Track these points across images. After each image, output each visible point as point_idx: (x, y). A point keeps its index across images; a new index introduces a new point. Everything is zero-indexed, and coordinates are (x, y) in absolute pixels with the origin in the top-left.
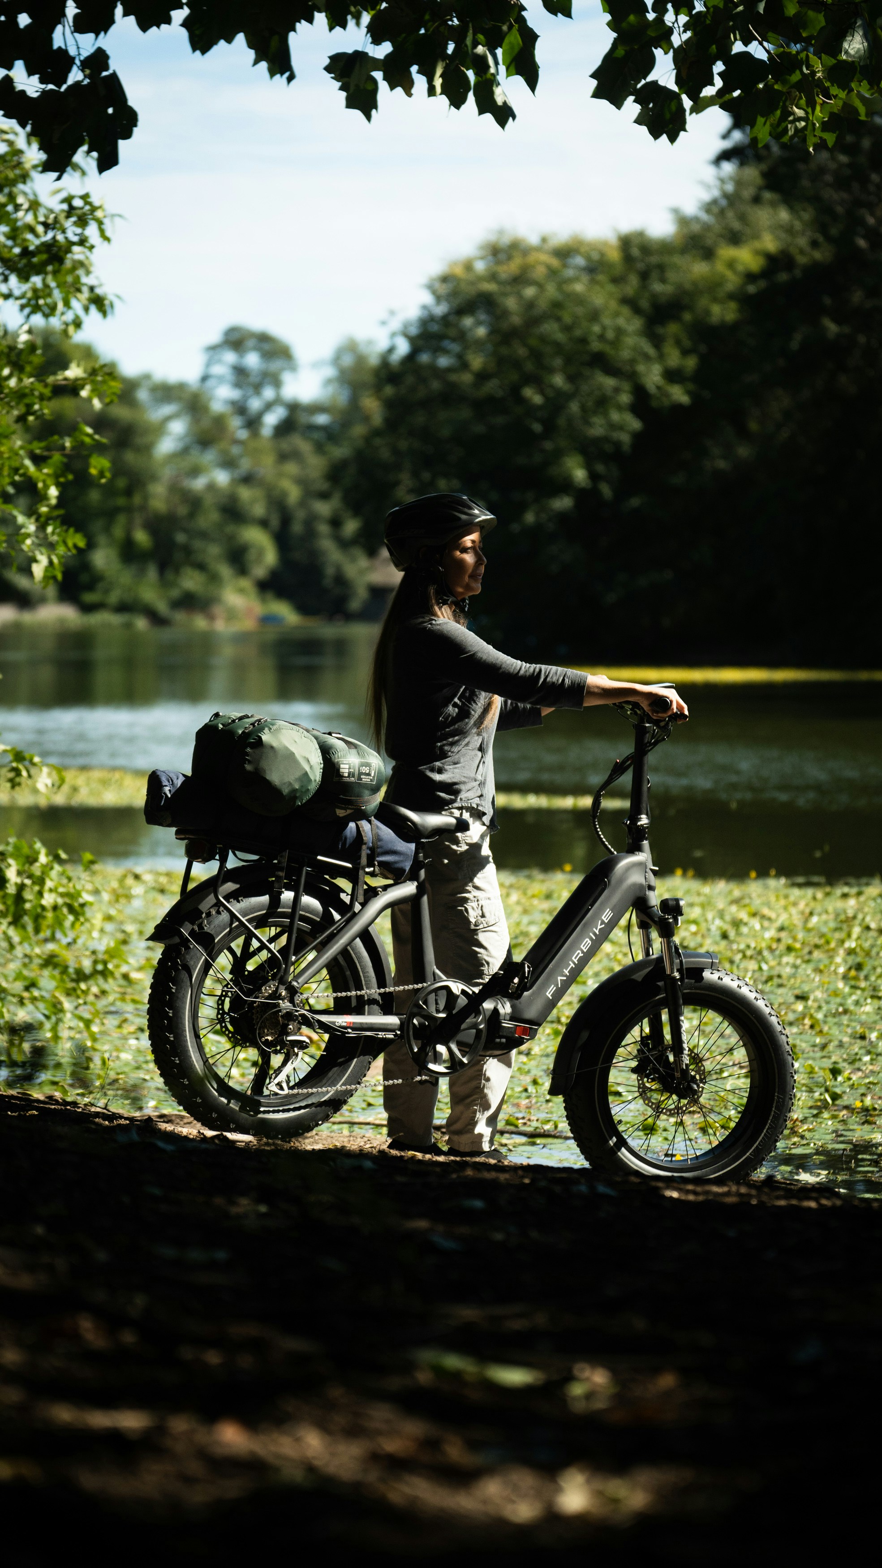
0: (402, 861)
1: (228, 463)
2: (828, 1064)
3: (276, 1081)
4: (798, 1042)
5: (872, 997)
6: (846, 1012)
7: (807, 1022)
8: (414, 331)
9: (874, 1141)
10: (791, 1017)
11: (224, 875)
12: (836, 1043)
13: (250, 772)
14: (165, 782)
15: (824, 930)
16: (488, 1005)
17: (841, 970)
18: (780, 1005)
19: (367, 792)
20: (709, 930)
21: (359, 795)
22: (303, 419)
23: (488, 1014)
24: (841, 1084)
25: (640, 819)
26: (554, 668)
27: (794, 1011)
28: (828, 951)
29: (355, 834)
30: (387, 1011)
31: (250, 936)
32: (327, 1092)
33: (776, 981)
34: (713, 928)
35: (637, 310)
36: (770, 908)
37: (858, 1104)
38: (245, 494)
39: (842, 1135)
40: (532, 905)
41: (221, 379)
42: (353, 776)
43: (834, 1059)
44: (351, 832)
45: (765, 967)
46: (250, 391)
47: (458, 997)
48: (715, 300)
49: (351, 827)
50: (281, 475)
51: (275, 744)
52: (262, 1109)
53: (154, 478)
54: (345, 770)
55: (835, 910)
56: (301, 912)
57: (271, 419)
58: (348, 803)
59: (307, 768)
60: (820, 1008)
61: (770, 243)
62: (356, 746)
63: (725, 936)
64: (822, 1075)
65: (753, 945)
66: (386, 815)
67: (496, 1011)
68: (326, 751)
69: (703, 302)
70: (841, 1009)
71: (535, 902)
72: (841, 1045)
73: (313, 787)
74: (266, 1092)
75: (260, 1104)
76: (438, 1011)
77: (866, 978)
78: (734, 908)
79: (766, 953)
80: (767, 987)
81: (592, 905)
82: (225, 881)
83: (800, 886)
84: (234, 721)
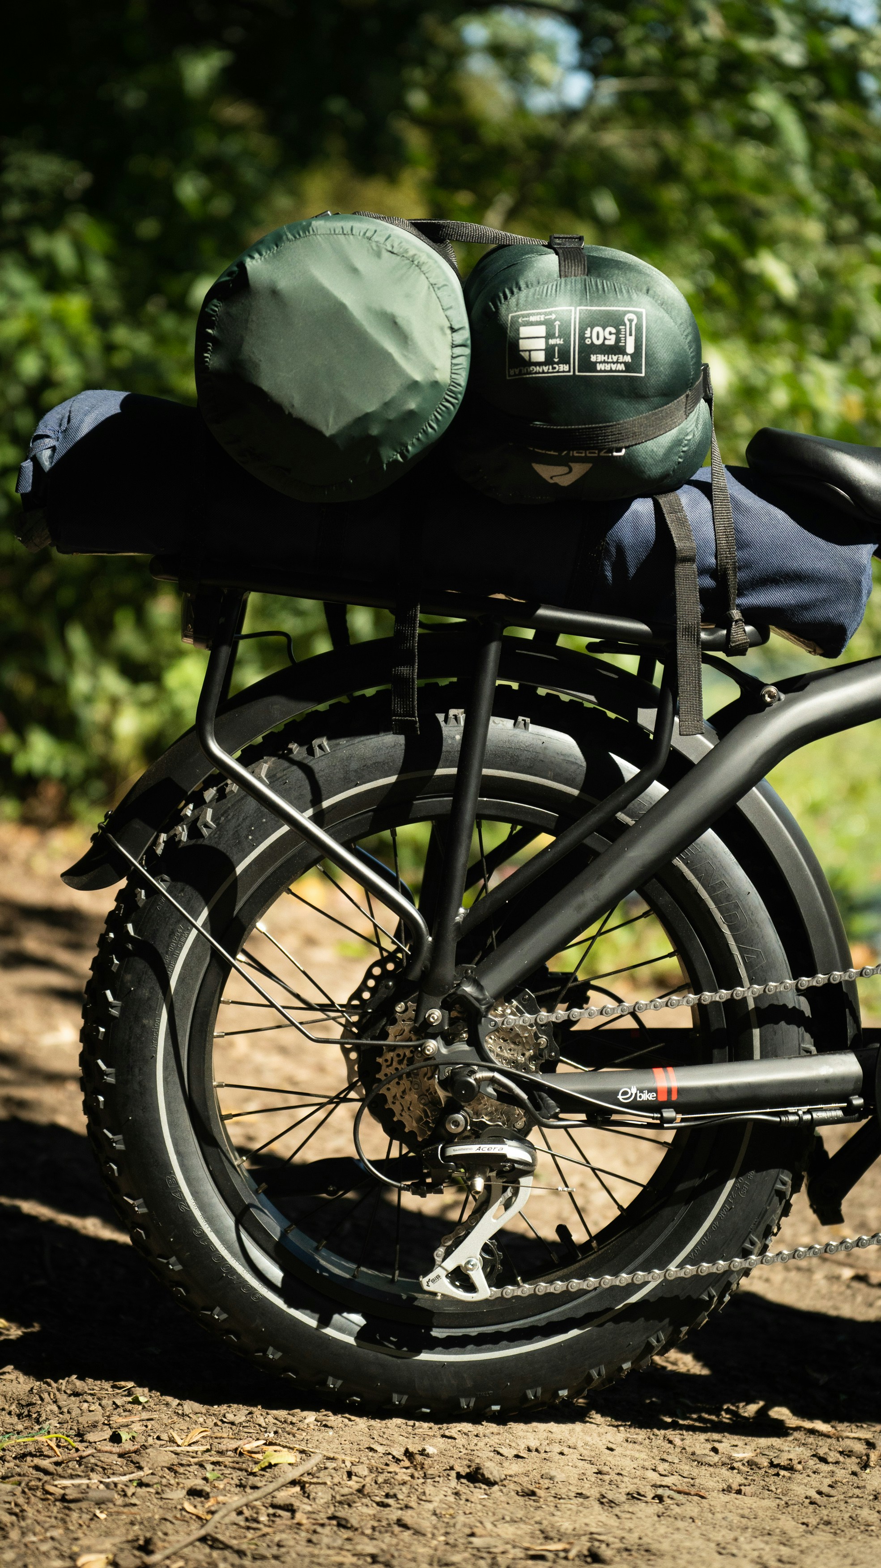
0: (824, 601)
3: (450, 1264)
19: (622, 404)
21: (596, 417)
29: (651, 535)
42: (565, 358)
44: (636, 528)
49: (637, 515)
56: (486, 772)
58: (567, 445)
73: (444, 406)
75: (429, 1319)
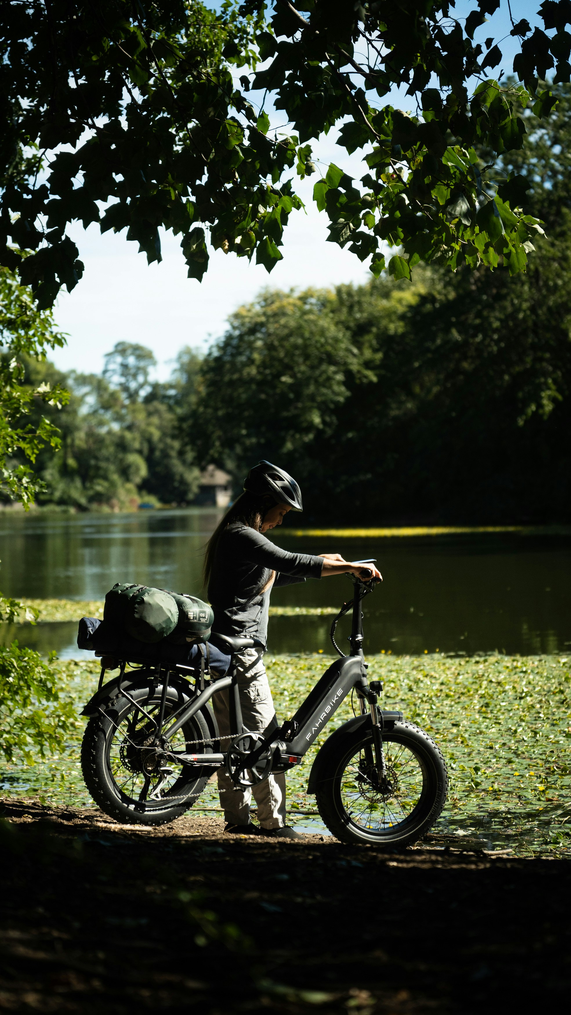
0: (224, 665)
1: (119, 418)
2: (472, 764)
3: (154, 793)
4: (455, 752)
5: (496, 723)
6: (481, 733)
7: (460, 739)
8: (222, 345)
9: (501, 810)
10: (450, 737)
11: (124, 676)
12: (476, 751)
13: (137, 619)
14: (89, 625)
15: (466, 683)
16: (273, 746)
17: (477, 707)
18: (444, 729)
19: (204, 628)
20: (401, 685)
21: (199, 630)
22: (161, 392)
23: (273, 750)
24: (480, 777)
25: (357, 637)
26: (305, 555)
27: (452, 733)
28: (469, 696)
29: (197, 651)
30: (216, 751)
31: (138, 710)
32: (184, 798)
33: (441, 715)
34: (403, 684)
35: (348, 328)
36: (435, 671)
37: (491, 789)
38: (128, 435)
39: (482, 807)
40: (300, 674)
41: (114, 371)
42: (196, 619)
43: (475, 761)
44: (195, 650)
45: (434, 707)
46: (130, 378)
47: (256, 741)
48: (391, 321)
49: (195, 648)
50: (149, 424)
51: (151, 602)
52: (147, 809)
53: (77, 429)
54: (191, 615)
55: (472, 670)
56: (167, 697)
57: (143, 393)
58: (193, 634)
59: (170, 615)
60: (466, 730)
61: (422, 290)
62: (197, 602)
63: (411, 690)
64: (469, 771)
65: (427, 694)
66: (215, 640)
67: (278, 748)
68: (180, 605)
69: (384, 322)
70: (478, 731)
71: (302, 672)
72: (479, 753)
73: (173, 626)
74: (148, 799)
75: (145, 806)
76: (245, 750)
77: (492, 712)
78: (415, 672)
79: (434, 699)
80: (436, 720)
81: (331, 687)
82: (123, 681)
83: (451, 657)
84: (127, 589)
